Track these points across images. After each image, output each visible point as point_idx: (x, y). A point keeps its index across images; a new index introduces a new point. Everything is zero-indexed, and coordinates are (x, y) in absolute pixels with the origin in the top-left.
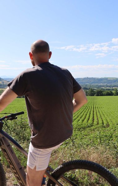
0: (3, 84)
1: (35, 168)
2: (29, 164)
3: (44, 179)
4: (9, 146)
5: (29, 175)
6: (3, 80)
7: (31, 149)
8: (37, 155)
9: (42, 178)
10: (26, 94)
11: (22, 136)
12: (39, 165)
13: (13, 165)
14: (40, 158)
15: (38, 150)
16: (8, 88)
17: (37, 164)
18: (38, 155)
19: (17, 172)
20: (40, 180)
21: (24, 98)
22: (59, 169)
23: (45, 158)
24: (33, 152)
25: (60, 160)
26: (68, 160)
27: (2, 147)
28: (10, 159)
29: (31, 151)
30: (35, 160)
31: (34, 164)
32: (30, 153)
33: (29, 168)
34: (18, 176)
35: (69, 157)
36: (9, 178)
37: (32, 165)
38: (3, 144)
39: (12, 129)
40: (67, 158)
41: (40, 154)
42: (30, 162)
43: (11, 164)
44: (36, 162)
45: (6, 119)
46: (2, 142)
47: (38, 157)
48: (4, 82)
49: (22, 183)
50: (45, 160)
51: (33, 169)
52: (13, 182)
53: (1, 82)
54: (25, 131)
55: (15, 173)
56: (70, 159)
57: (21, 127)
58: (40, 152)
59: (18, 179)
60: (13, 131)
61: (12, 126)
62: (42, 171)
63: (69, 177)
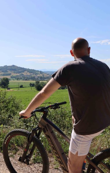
0: (43, 76)
1: (77, 153)
2: (71, 150)
3: (84, 164)
4: (52, 132)
5: (70, 159)
6: (43, 73)
7: (74, 136)
8: (79, 142)
9: (83, 163)
10: (68, 84)
11: (62, 124)
12: (80, 151)
13: (56, 150)
14: (82, 144)
15: (80, 136)
16: (52, 79)
17: (79, 150)
18: (81, 141)
19: (59, 157)
20: (81, 165)
21: (67, 88)
22: (99, 155)
23: (87, 144)
24: (76, 138)
25: (98, 147)
26: (105, 148)
27: (46, 133)
28: (53, 145)
29: (74, 138)
30: (77, 146)
31: (76, 149)
32: (73, 139)
33: (71, 154)
34: (60, 160)
35: (106, 145)
36: (51, 162)
37: (74, 151)
38: (47, 131)
39: (53, 117)
40: (105, 146)
41: (82, 140)
42: (72, 148)
43: (54, 149)
44: (78, 147)
45: (50, 108)
46: (47, 129)
47: (80, 143)
48: (44, 75)
49: (64, 166)
50: (86, 146)
51: (75, 154)
52: (54, 166)
53: (42, 74)
54: (64, 119)
55: (58, 158)
56: (108, 146)
57: (61, 116)
58: (83, 139)
59: (61, 163)
60: (53, 120)
61: (53, 115)
62: (83, 156)
63: (107, 164)
